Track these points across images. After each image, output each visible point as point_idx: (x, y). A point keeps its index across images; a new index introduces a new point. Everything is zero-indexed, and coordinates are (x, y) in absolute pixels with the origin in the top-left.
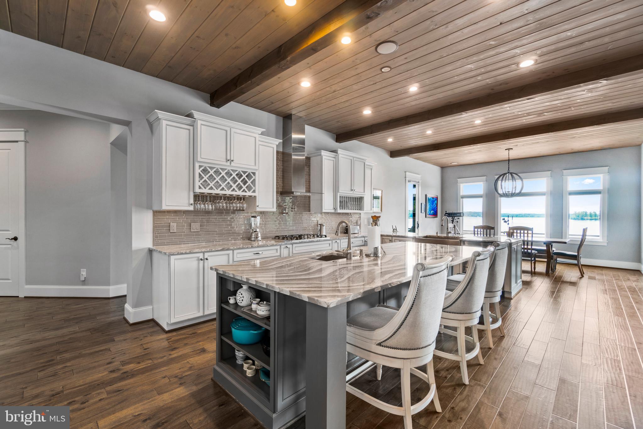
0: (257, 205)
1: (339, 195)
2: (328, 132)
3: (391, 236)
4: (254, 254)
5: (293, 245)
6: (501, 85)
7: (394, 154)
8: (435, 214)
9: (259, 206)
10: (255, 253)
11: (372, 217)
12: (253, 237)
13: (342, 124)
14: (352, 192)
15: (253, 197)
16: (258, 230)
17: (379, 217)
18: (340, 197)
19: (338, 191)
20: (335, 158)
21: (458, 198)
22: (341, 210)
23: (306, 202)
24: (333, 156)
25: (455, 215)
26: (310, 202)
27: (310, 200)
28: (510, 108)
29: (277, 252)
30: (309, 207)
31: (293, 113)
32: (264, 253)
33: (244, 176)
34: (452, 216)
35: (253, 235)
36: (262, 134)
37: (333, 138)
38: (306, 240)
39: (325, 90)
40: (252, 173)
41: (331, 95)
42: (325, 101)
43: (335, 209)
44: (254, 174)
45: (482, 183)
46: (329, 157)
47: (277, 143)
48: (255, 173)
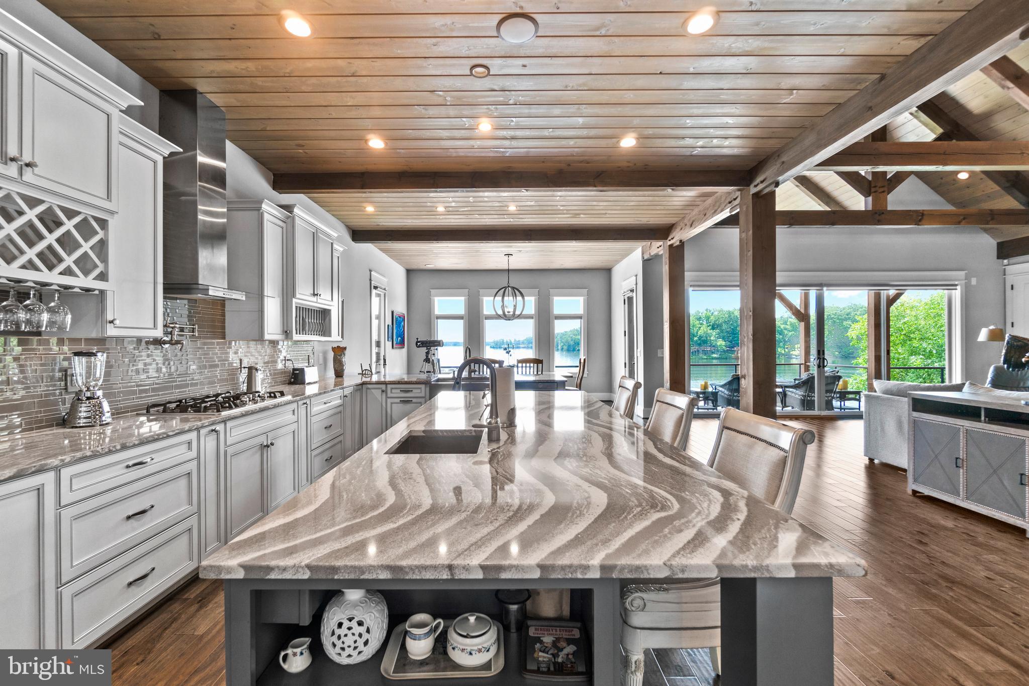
0: (110, 318)
1: (296, 303)
2: (258, 161)
3: (384, 384)
4: (128, 467)
5: (225, 424)
6: (581, 162)
7: (359, 235)
8: (401, 344)
9: (117, 322)
10: (131, 463)
11: (334, 349)
12: (83, 414)
13: (305, 152)
14: (314, 299)
15: (97, 292)
16: (100, 393)
17: (345, 348)
18: (296, 307)
19: (294, 296)
20: (285, 222)
21: (430, 320)
22: (298, 335)
23: (217, 315)
24: (282, 217)
25: (431, 345)
26: (224, 315)
27: (224, 310)
28: (561, 198)
29: (190, 448)
30: (223, 328)
31: (200, 89)
32: (157, 457)
33: (69, 225)
34: (427, 345)
35: (83, 409)
36: (129, 111)
37: (267, 180)
38: (250, 407)
39: (332, 63)
40: (97, 219)
41: (335, 79)
42: (310, 89)
43: (286, 332)
44: (103, 223)
45: (463, 298)
46: (275, 219)
47: (166, 153)
48: (107, 221)
